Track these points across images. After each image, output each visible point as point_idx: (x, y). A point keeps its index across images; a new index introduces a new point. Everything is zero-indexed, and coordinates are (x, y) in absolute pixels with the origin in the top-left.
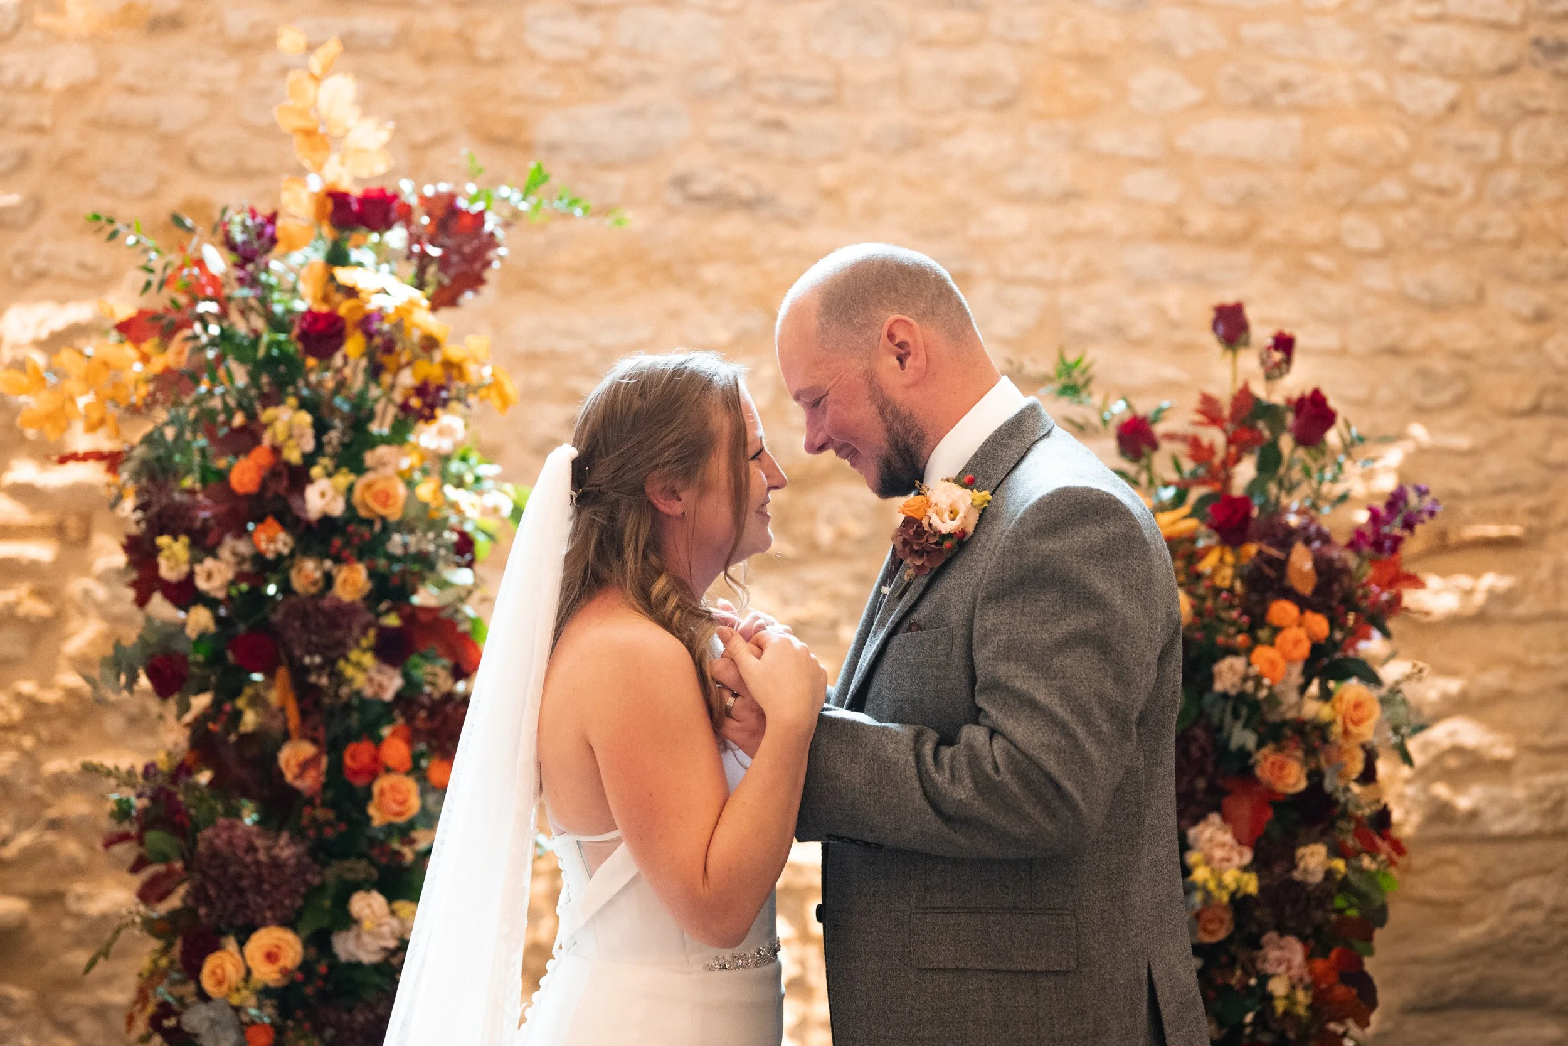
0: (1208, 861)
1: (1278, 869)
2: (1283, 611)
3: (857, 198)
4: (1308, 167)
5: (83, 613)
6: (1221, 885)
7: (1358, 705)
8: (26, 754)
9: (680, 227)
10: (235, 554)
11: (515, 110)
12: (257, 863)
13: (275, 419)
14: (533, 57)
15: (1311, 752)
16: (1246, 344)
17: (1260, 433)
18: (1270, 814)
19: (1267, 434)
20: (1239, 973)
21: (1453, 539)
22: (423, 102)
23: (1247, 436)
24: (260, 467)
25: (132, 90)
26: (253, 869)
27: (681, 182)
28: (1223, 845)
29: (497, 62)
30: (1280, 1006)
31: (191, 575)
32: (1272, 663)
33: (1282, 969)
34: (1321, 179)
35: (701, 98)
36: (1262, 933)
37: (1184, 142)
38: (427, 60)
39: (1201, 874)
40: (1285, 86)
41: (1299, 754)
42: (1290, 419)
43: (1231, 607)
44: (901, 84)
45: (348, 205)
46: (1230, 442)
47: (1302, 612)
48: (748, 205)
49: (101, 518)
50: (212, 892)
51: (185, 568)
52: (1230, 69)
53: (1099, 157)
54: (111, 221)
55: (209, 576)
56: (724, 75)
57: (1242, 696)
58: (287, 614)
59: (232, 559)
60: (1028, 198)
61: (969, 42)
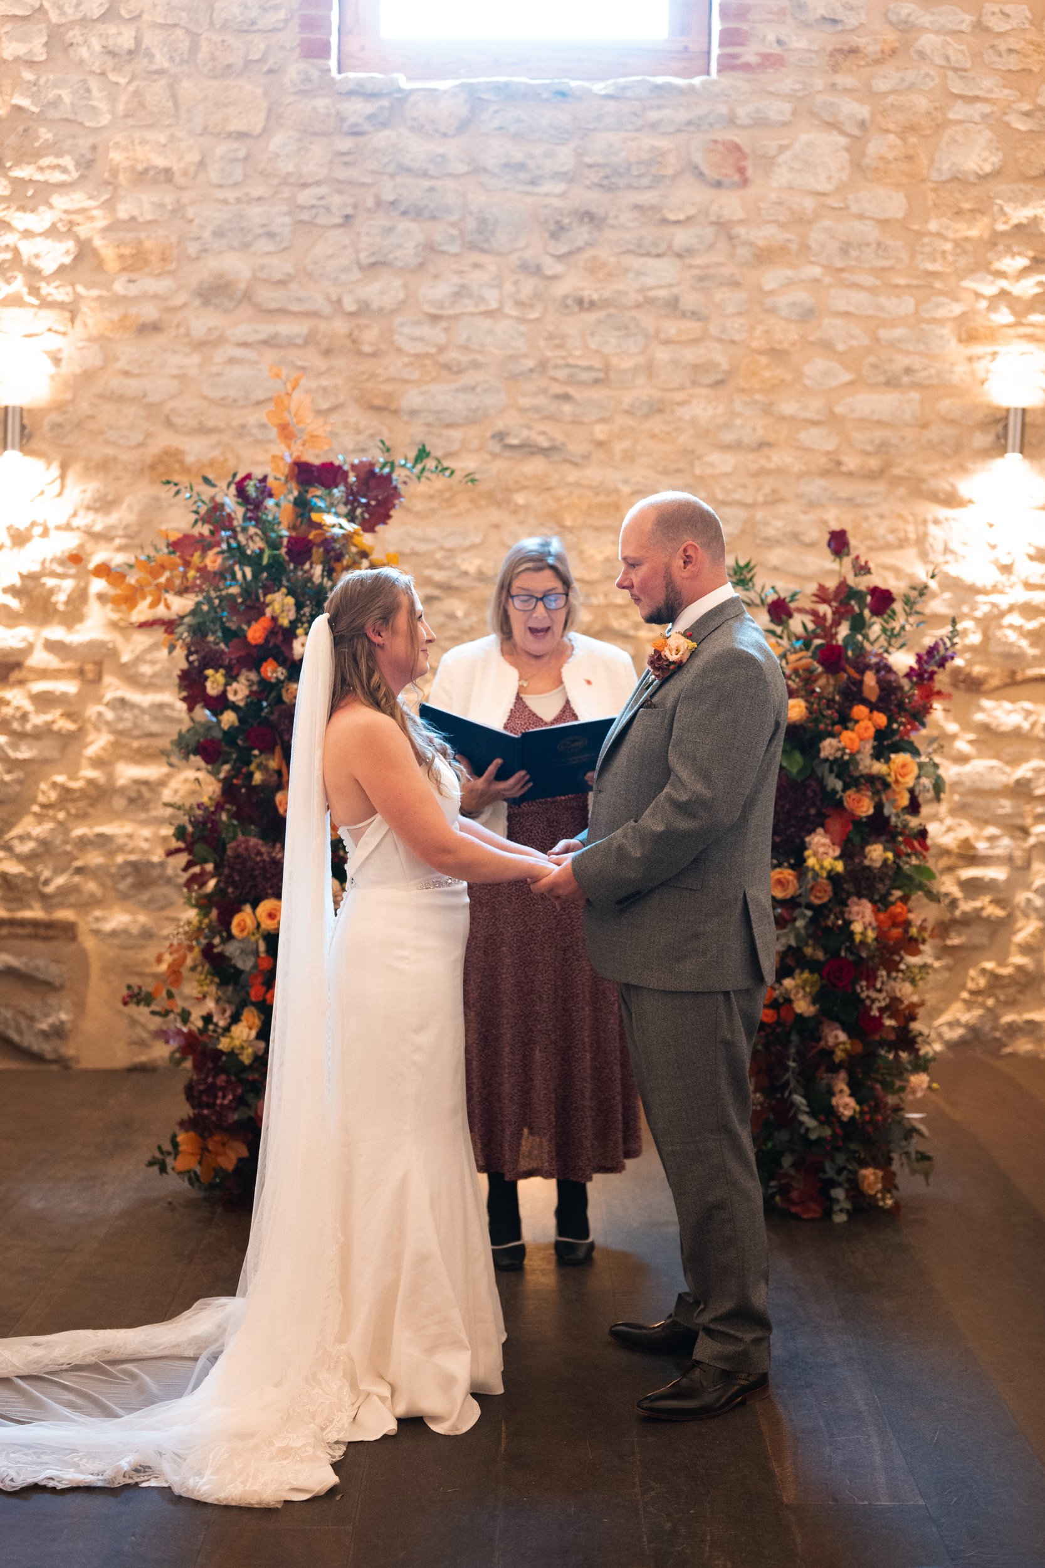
0: (815, 854)
1: (857, 860)
2: (860, 711)
3: (619, 447)
4: (924, 426)
5: (98, 729)
6: (822, 867)
7: (904, 766)
8: (60, 823)
9: (499, 465)
10: (248, 680)
11: (388, 388)
12: (264, 861)
13: (274, 601)
14: (399, 350)
15: (876, 793)
16: (848, 554)
17: (853, 607)
18: (851, 827)
19: (856, 608)
20: (832, 917)
21: (1019, 677)
22: (324, 383)
23: (842, 610)
24: (265, 629)
25: (126, 373)
26: (261, 864)
27: (500, 436)
28: (824, 845)
29: (374, 355)
30: (858, 938)
31: (224, 692)
32: (851, 740)
33: (859, 918)
34: (932, 434)
35: (513, 378)
36: (848, 898)
37: (839, 409)
38: (327, 353)
39: (811, 862)
40: (908, 371)
41: (869, 794)
42: (869, 599)
43: (829, 707)
44: (649, 369)
45: (312, 472)
46: (834, 613)
47: (871, 711)
48: (545, 452)
49: (107, 665)
50: (237, 878)
51: (221, 688)
52: (872, 359)
53: (783, 418)
54: (176, 484)
55: (236, 693)
56: (530, 363)
57: (836, 759)
58: (280, 715)
59: (247, 683)
60: (735, 447)
61: (696, 341)
